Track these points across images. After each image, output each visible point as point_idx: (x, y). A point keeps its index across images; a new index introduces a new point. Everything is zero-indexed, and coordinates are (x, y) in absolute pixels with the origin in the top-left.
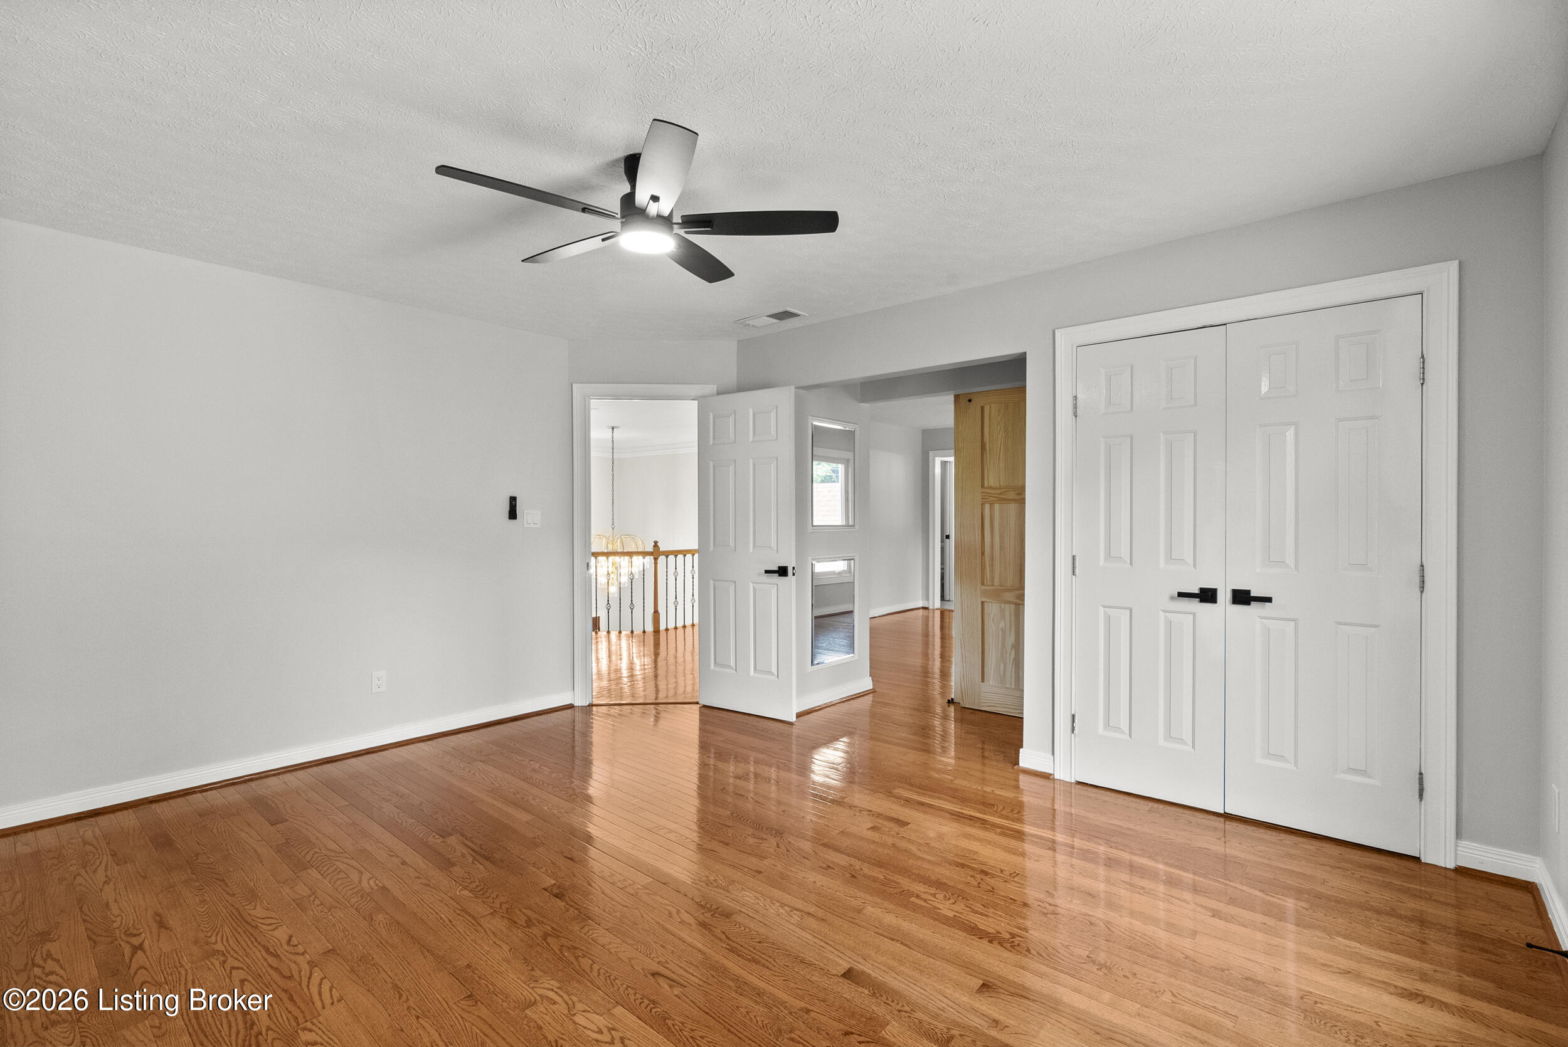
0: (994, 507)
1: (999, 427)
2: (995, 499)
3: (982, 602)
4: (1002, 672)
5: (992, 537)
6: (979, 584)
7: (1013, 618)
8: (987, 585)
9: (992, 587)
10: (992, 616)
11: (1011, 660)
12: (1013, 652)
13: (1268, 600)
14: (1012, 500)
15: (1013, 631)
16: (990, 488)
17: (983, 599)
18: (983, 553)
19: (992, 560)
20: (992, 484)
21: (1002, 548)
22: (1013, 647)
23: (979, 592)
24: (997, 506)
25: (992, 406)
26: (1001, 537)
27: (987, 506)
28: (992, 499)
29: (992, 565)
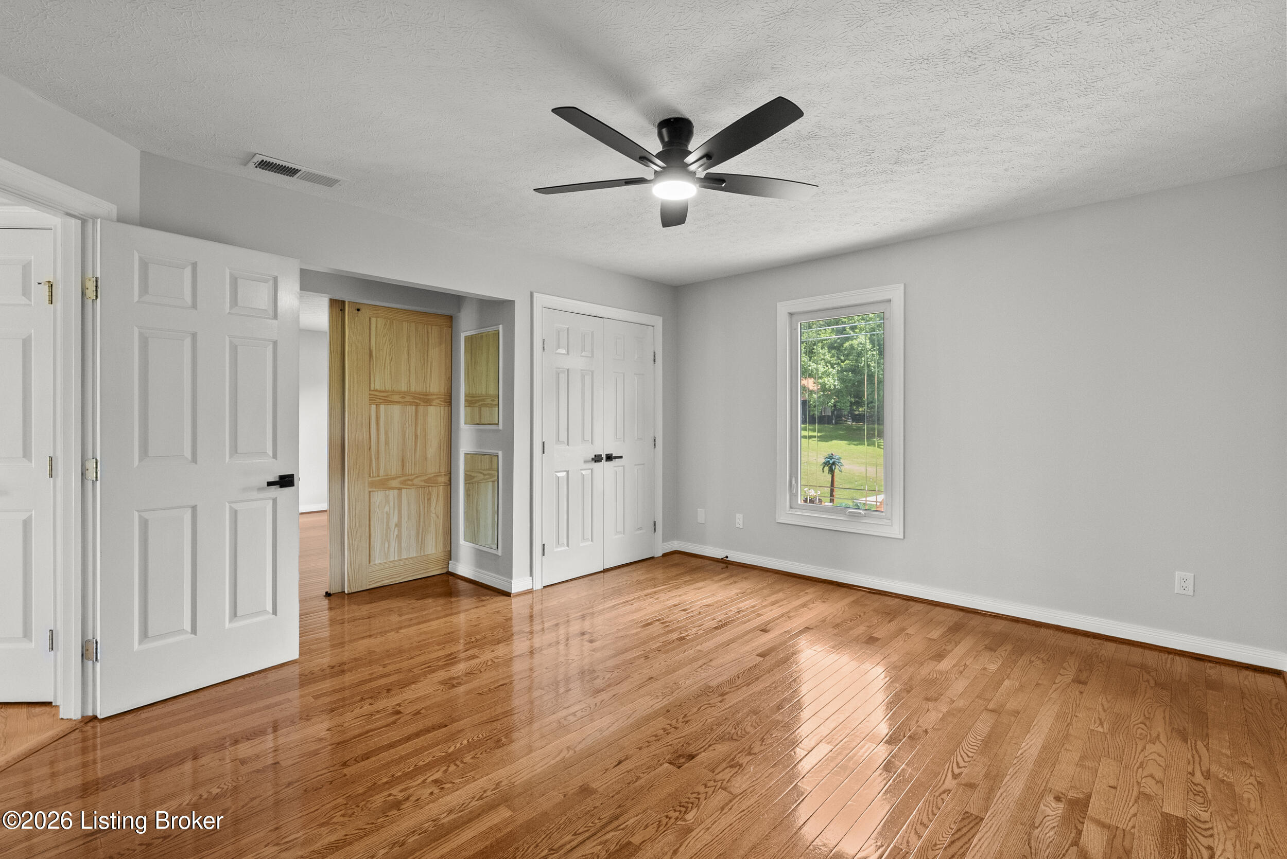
0: (379, 408)
1: (385, 339)
2: (381, 401)
3: (370, 492)
4: (386, 549)
5: (378, 435)
6: (367, 476)
7: (396, 501)
8: (373, 477)
9: (379, 478)
10: (378, 504)
11: (395, 536)
12: (396, 529)
13: (621, 457)
14: (397, 402)
15: (396, 511)
16: (376, 391)
17: (370, 490)
18: (370, 448)
19: (378, 454)
20: (378, 387)
21: (387, 443)
22: (396, 525)
23: (366, 484)
24: (382, 407)
25: (379, 319)
26: (386, 433)
27: (374, 407)
28: (378, 400)
29: (378, 458)
